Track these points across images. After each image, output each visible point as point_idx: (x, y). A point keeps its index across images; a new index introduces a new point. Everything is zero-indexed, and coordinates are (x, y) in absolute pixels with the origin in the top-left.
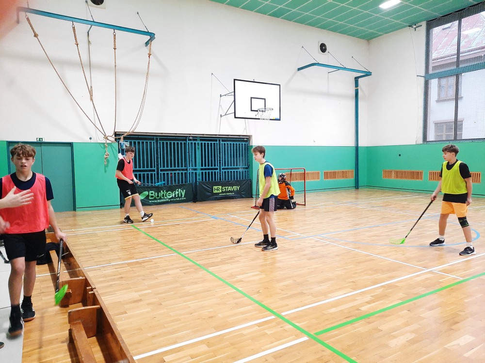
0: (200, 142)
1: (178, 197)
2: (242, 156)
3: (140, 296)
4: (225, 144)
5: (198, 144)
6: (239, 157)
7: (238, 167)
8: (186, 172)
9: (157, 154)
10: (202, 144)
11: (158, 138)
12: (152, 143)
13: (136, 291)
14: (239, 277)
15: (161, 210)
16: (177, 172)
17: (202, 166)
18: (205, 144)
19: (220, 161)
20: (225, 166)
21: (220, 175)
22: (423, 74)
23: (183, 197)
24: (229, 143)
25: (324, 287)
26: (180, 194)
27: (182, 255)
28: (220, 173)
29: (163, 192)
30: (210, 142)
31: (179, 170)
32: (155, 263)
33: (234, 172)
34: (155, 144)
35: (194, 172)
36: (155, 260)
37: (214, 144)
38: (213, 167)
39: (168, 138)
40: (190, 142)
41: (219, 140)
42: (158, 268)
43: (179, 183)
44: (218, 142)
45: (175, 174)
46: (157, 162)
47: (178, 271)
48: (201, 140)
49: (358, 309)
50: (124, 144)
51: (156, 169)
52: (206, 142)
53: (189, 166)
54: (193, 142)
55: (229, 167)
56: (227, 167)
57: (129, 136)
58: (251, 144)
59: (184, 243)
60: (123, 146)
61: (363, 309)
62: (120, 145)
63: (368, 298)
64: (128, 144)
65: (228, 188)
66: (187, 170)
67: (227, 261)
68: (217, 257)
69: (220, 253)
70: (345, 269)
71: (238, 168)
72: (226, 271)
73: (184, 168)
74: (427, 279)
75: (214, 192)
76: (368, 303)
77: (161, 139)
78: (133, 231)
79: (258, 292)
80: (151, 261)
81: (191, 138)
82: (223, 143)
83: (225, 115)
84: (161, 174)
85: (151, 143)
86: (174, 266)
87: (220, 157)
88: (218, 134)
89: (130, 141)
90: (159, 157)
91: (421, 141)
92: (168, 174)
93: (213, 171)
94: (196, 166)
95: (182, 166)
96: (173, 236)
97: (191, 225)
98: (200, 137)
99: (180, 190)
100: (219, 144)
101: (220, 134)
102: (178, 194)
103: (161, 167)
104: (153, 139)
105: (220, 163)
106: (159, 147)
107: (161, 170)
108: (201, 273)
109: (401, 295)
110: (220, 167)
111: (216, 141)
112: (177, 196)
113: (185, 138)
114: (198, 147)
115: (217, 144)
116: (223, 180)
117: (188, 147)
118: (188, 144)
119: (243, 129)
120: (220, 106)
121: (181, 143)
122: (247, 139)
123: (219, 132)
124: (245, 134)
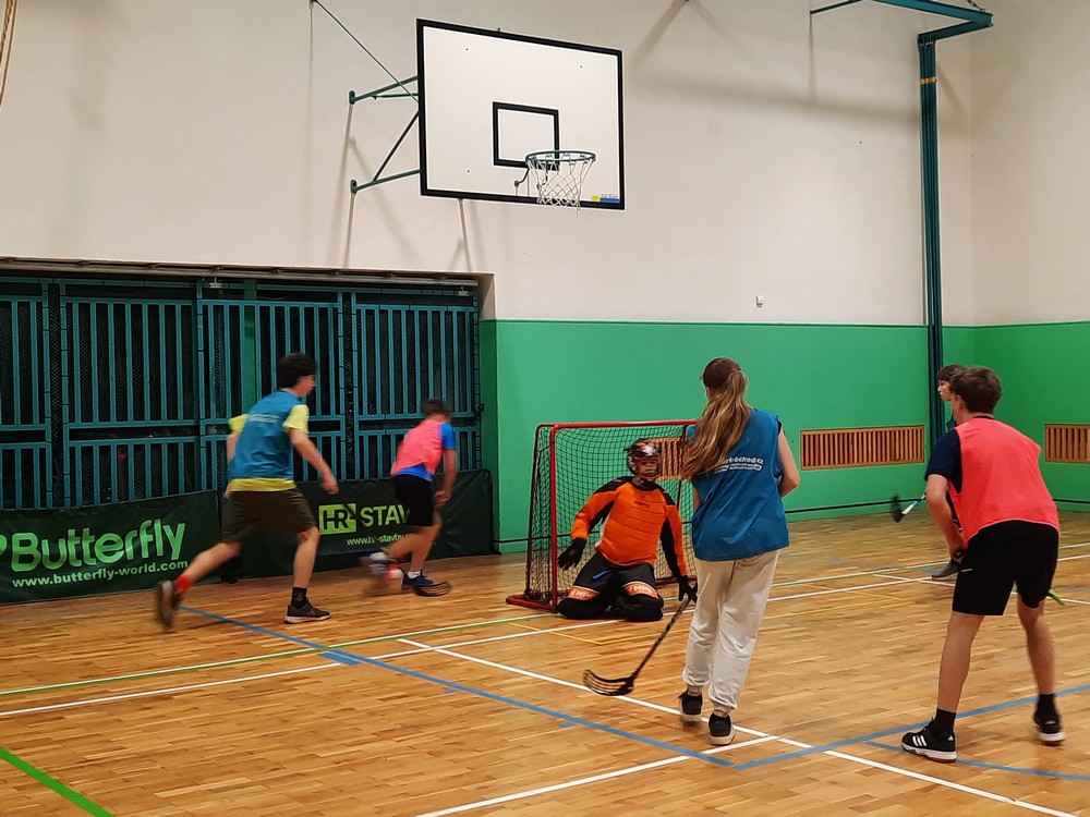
0: (258, 305)
2: (450, 367)
4: (370, 313)
5: (250, 311)
6: (437, 371)
8: (191, 439)
9: (55, 357)
10: (265, 311)
11: (63, 282)
12: (33, 306)
16: (148, 441)
18: (280, 310)
19: (349, 387)
20: (372, 410)
21: (351, 455)
23: (175, 555)
24: (390, 308)
26: (159, 544)
28: (350, 445)
29: (79, 534)
30: (302, 305)
31: (160, 431)
34: (46, 312)
37: (323, 311)
38: (319, 417)
39: (108, 283)
40: (211, 303)
41: (347, 297)
43: (157, 490)
44: (340, 305)
45: (139, 449)
46: (56, 395)
48: (262, 295)
51: (47, 427)
52: (287, 305)
53: (208, 416)
54: (227, 304)
56: (379, 416)
58: (486, 316)
65: (385, 513)
66: (195, 430)
73: (181, 422)
77: (75, 291)
81: (215, 285)
82: (364, 307)
83: (375, 181)
84: (72, 450)
85: (24, 306)
87: (349, 373)
88: (339, 266)
92: (105, 450)
93: (320, 434)
95: (173, 415)
98: (259, 281)
99: (158, 525)
100: (347, 313)
101: (352, 266)
102: (152, 545)
103: (72, 419)
104: (35, 291)
105: (349, 398)
106: (63, 324)
107: (75, 435)
110: (349, 416)
111: (332, 298)
112: (145, 555)
113: (186, 285)
114: (251, 325)
115: (335, 310)
116: (362, 476)
117: (200, 326)
118: (200, 311)
119: (456, 244)
120: (350, 142)
121: (170, 310)
122: (474, 289)
123: (346, 264)
124: (461, 269)
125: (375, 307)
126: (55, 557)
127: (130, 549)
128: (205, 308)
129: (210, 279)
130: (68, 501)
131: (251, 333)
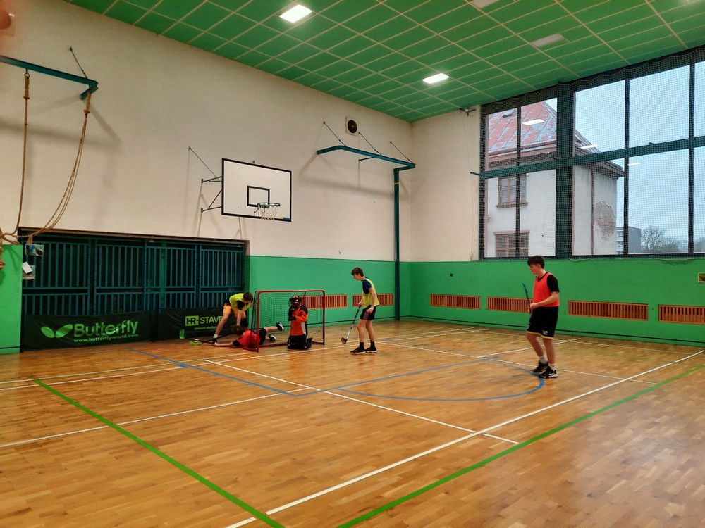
0: (166, 248)
1: (126, 333)
2: (234, 270)
3: (28, 502)
4: (206, 252)
5: (163, 250)
6: (229, 272)
7: (227, 286)
8: (141, 293)
9: (93, 264)
10: (169, 251)
11: (96, 239)
12: (85, 247)
13: (22, 495)
14: (208, 459)
15: (92, 355)
16: (125, 293)
17: (168, 284)
18: (174, 251)
19: (198, 277)
20: (206, 284)
21: (197, 300)
22: (478, 171)
23: (134, 332)
24: (213, 251)
25: (335, 466)
26: (128, 328)
27: (118, 428)
28: (197, 296)
29: (100, 324)
30: (182, 249)
31: (130, 290)
32: (68, 444)
33: (220, 294)
34: (90, 249)
35: (155, 293)
36: (68, 439)
37: (190, 251)
38: (187, 287)
39: (113, 239)
40: (150, 247)
41: (198, 247)
42: (71, 451)
43: (127, 310)
44: (196, 249)
45: (122, 296)
46: (92, 278)
47: (106, 454)
48: (168, 245)
49: (380, 497)
50: (33, 247)
51: (88, 288)
52: (177, 249)
53: (147, 285)
54: (155, 248)
55: (213, 286)
56: (208, 287)
57: (43, 235)
58: (247, 254)
59: (124, 408)
60: (32, 250)
61: (387, 495)
62: (27, 249)
63: (395, 478)
64: (41, 248)
65: (209, 319)
66: (142, 290)
67: (191, 435)
68: (177, 429)
69: (183, 421)
70: (368, 437)
71: (227, 289)
72: (188, 450)
73: (137, 287)
74: (474, 446)
75: (186, 325)
76: (394, 485)
77: (100, 242)
78: (37, 391)
79: (235, 481)
80: (60, 440)
81: (151, 241)
82: (204, 250)
83: (209, 209)
84: (97, 296)
85: (82, 247)
86: (101, 447)
87: (198, 272)
88: (196, 236)
89: (45, 242)
90: (96, 269)
91: (476, 257)
92: (109, 296)
93: (187, 293)
94: (157, 284)
95: (134, 285)
96: (107, 398)
97: (143, 377)
98: (168, 240)
99: (128, 322)
100: (198, 252)
101: (200, 237)
102: (126, 329)
103: (98, 285)
104: (87, 241)
105: (198, 280)
106: (96, 253)
108: (145, 457)
109: (439, 471)
110: (198, 287)
111: (193, 247)
112: (123, 332)
113: (142, 241)
114: (163, 255)
115: (194, 251)
116: (201, 306)
117: (146, 256)
118: (146, 250)
119: (236, 231)
120: (201, 195)
121: (135, 249)
122: (242, 246)
123: (198, 234)
124: (239, 238)
125: (208, 250)
126: (90, 332)
127: (117, 330)
128: (148, 249)
129: (150, 239)
130: (95, 313)
131: (164, 258)
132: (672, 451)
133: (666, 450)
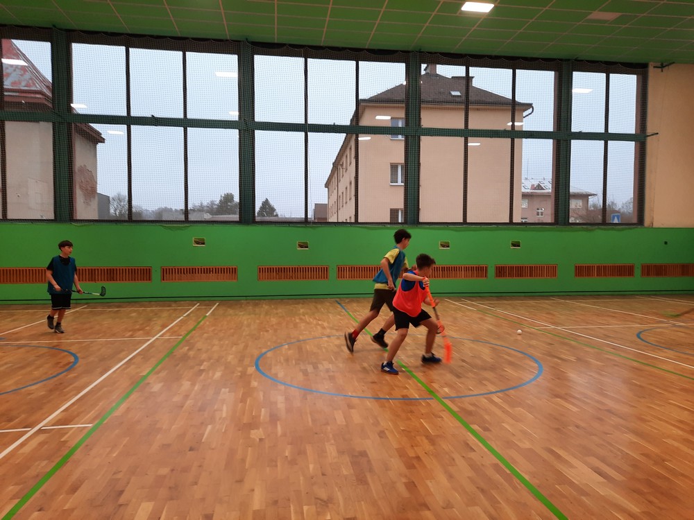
132: (228, 390)
133: (223, 390)
